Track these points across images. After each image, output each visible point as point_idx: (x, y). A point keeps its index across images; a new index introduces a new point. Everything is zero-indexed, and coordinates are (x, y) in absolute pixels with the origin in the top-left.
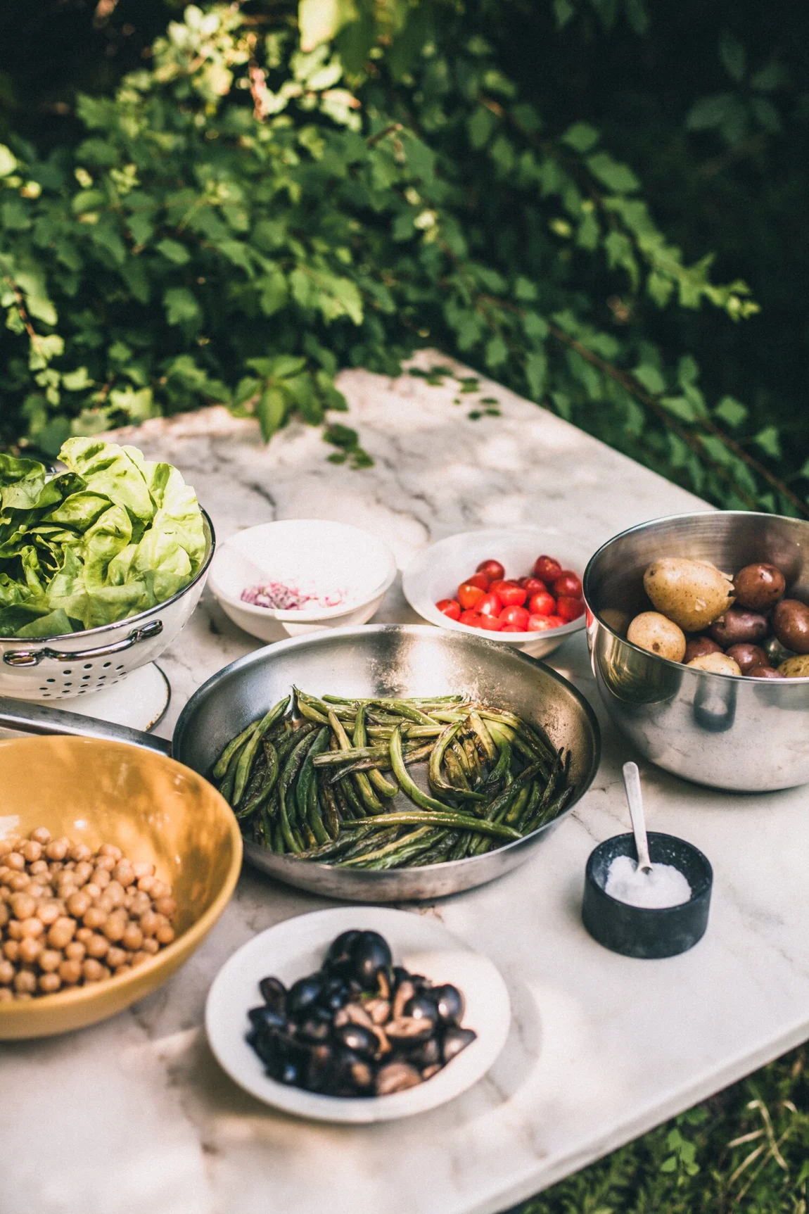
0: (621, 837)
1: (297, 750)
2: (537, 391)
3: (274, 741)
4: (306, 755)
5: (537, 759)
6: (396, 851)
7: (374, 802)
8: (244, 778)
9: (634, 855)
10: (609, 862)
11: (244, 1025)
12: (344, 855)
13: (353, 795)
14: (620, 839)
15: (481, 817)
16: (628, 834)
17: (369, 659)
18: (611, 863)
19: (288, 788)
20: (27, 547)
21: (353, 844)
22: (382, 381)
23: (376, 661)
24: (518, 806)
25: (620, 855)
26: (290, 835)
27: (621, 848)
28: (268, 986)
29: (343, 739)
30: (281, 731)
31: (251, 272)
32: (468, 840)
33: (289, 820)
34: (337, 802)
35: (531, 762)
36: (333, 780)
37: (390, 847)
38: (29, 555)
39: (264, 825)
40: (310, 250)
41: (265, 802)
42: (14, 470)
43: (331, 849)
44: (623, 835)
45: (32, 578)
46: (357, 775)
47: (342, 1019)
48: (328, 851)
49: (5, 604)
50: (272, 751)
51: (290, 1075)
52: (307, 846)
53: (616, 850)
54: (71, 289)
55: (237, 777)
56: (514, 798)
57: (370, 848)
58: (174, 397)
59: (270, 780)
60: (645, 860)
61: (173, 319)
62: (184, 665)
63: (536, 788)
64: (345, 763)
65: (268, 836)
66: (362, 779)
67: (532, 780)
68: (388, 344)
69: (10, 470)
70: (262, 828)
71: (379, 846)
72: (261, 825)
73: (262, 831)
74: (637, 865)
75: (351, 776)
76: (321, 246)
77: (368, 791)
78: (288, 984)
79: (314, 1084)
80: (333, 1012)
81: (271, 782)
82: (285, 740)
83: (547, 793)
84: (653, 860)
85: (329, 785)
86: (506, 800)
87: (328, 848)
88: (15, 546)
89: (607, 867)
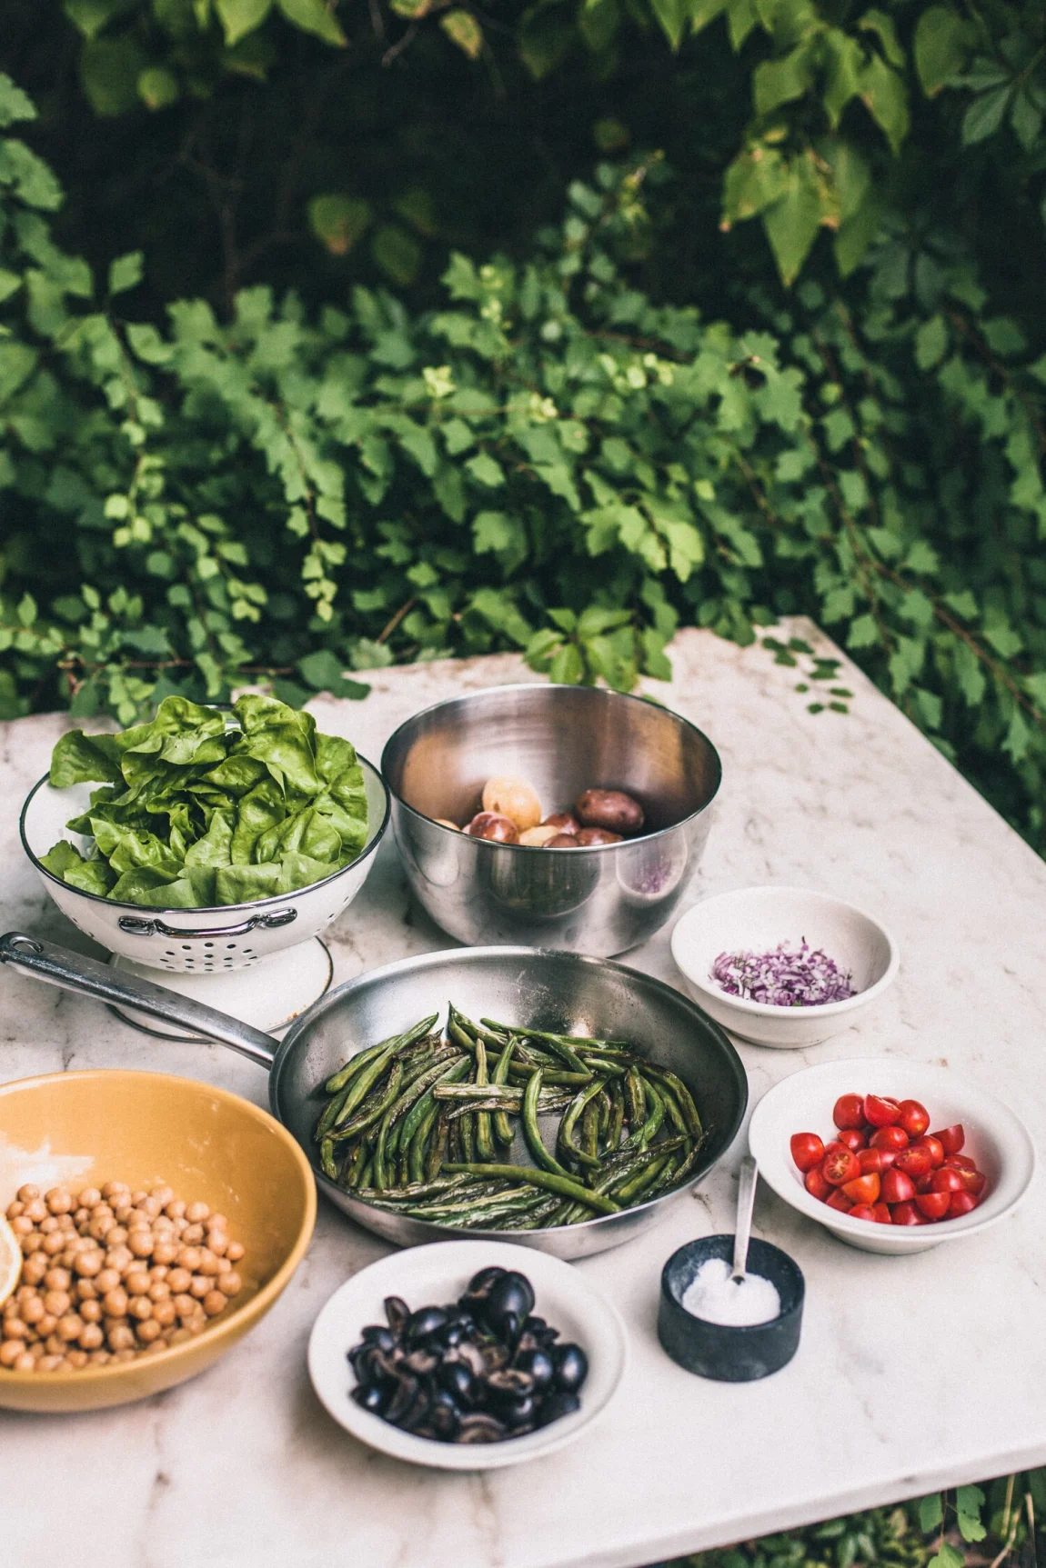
0: (720, 1238)
1: (426, 1077)
2: (900, 685)
3: (406, 1062)
4: (432, 1083)
5: (686, 1132)
6: (488, 1206)
7: (485, 1149)
8: (356, 1097)
9: (730, 1259)
10: (700, 1263)
11: (356, 1340)
12: (430, 1200)
13: (467, 1136)
14: (719, 1240)
15: (589, 1186)
16: (729, 1236)
17: (540, 986)
18: (703, 1264)
19: (398, 1117)
20: (180, 805)
21: (445, 1190)
22: (728, 649)
23: (548, 990)
24: (638, 1181)
25: (715, 1257)
26: (380, 1169)
27: (718, 1250)
28: (392, 1306)
29: (482, 1070)
30: (420, 1050)
31: (575, 502)
32: (570, 1209)
33: (385, 1152)
34: (449, 1140)
35: (679, 1133)
36: (451, 1117)
37: (483, 1201)
38: (178, 813)
39: (360, 1153)
40: (663, 478)
41: (369, 1127)
42: (193, 717)
43: (416, 1192)
44: (722, 1236)
45: (176, 838)
46: (481, 1114)
47: (452, 1356)
48: (411, 1193)
49: (139, 863)
50: (398, 1072)
51: (373, 1400)
52: (397, 1183)
53: (712, 1251)
54: (375, 495)
55: (351, 1094)
56: (641, 1170)
57: (460, 1199)
58: (470, 636)
59: (381, 1104)
60: (741, 1269)
61: (481, 546)
62: (359, 955)
63: (670, 1165)
64: (473, 1099)
65: (359, 1165)
66: (484, 1119)
67: (672, 1154)
68: (747, 605)
69: (188, 716)
70: (357, 1155)
71: (471, 1198)
72: (357, 1152)
73: (355, 1158)
74: (731, 1271)
75: (474, 1116)
76: (677, 473)
77: (484, 1133)
78: (413, 1309)
79: (391, 1415)
80: (447, 1346)
81: (382, 1107)
82: (421, 1062)
83: (680, 1173)
84: (749, 1269)
85: (445, 1120)
86: (626, 1173)
87: (413, 1190)
88: (169, 800)
89: (697, 1267)
